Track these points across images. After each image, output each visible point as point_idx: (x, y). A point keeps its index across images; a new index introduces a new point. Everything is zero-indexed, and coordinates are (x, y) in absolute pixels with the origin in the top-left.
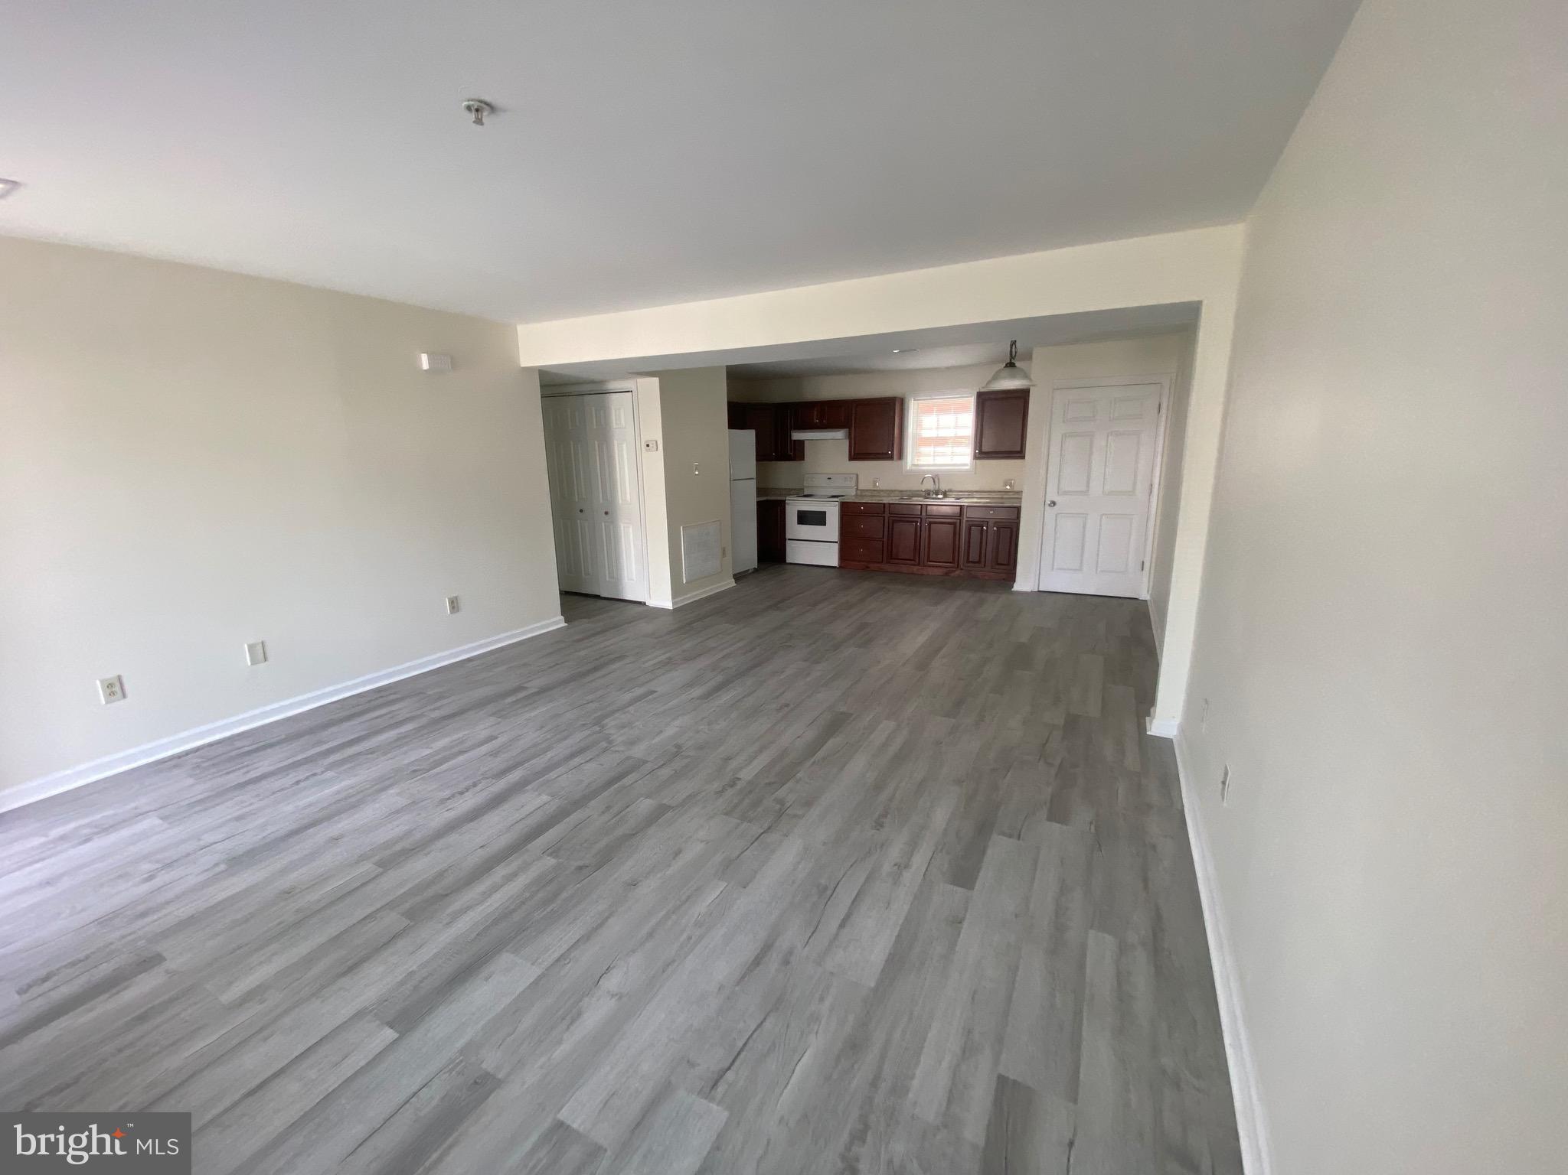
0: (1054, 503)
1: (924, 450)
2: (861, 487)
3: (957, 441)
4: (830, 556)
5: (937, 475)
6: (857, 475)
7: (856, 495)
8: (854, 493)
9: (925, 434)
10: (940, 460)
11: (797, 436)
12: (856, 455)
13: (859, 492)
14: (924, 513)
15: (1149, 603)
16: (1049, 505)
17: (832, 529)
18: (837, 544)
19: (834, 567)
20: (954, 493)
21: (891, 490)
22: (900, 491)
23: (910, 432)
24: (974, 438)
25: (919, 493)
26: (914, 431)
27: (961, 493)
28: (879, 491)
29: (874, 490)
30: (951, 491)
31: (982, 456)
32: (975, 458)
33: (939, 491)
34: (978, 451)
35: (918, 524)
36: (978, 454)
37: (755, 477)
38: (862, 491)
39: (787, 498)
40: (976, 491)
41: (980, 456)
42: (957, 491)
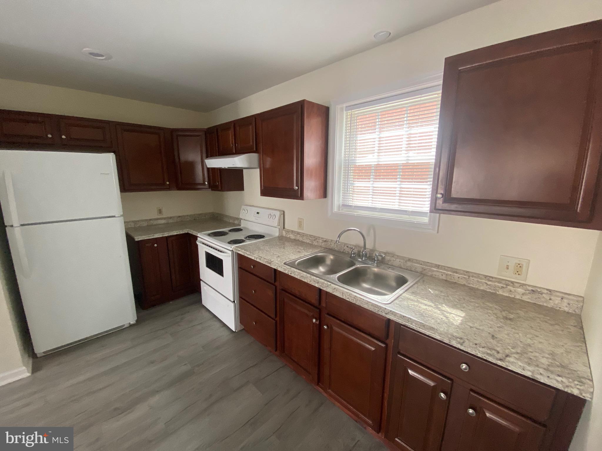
1: (360, 184)
2: (287, 226)
5: (372, 227)
6: (283, 212)
7: (280, 238)
12: (266, 189)
13: (284, 233)
14: (323, 304)
18: (233, 304)
20: (398, 260)
21: (314, 237)
22: (325, 241)
23: (337, 157)
24: (438, 164)
25: (347, 250)
26: (345, 157)
27: (409, 264)
28: (303, 235)
29: (298, 233)
30: (393, 255)
31: (453, 207)
32: (434, 209)
33: (373, 251)
34: (439, 196)
35: (314, 320)
36: (440, 202)
37: (122, 213)
38: (288, 231)
39: (199, 235)
40: (438, 266)
41: (447, 206)
42: (403, 258)
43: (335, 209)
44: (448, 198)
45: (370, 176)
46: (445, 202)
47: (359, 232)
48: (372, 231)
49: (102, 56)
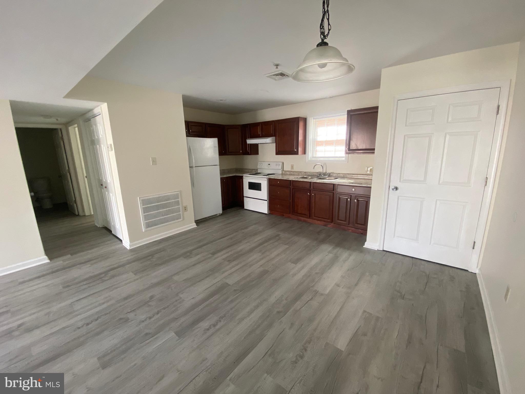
0: (396, 188)
1: (319, 148)
2: (285, 169)
3: (337, 142)
4: (263, 208)
5: (325, 164)
6: (283, 163)
7: (282, 174)
8: (281, 173)
9: (319, 139)
10: (327, 155)
11: (250, 141)
12: (279, 152)
13: (284, 172)
14: (312, 188)
15: (477, 275)
16: (393, 189)
17: (264, 193)
18: (267, 201)
19: (266, 214)
20: (335, 174)
21: (300, 172)
22: (305, 172)
23: (310, 138)
24: (346, 140)
25: (315, 174)
26: (313, 137)
27: (339, 175)
28: (294, 172)
29: (291, 171)
30: (333, 173)
31: (351, 152)
32: (346, 153)
33: (326, 173)
34: (347, 149)
35: (308, 194)
36: (347, 151)
37: (219, 164)
38: (286, 171)
39: (244, 175)
40: (348, 174)
41: (349, 152)
42: (337, 173)
43: (309, 159)
44: (349, 149)
45: (323, 144)
46: (348, 151)
47: (321, 165)
48: (325, 166)
49: (223, 100)
